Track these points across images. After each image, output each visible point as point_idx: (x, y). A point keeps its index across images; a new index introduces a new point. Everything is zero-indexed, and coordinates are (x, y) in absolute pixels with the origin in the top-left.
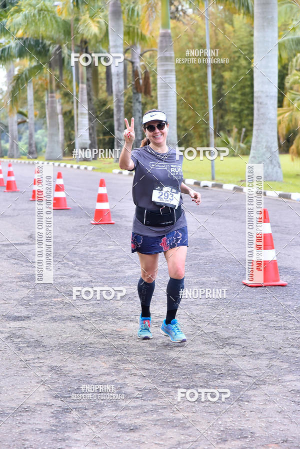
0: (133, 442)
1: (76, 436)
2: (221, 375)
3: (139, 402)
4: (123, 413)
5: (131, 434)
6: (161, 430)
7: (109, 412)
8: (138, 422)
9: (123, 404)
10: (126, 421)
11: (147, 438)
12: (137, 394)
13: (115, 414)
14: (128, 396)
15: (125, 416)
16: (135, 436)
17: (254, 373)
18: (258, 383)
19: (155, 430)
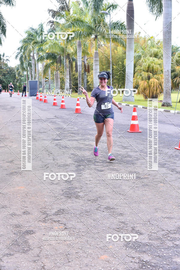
1: (84, 172)
2: (126, 157)
3: (102, 164)
4: (97, 167)
5: (101, 172)
7: (93, 166)
8: (103, 169)
9: (97, 164)
10: (99, 169)
12: (100, 161)
13: (95, 167)
14: (97, 162)
15: (98, 167)
16: (103, 173)
17: (136, 156)
18: (138, 159)
19: (108, 171)
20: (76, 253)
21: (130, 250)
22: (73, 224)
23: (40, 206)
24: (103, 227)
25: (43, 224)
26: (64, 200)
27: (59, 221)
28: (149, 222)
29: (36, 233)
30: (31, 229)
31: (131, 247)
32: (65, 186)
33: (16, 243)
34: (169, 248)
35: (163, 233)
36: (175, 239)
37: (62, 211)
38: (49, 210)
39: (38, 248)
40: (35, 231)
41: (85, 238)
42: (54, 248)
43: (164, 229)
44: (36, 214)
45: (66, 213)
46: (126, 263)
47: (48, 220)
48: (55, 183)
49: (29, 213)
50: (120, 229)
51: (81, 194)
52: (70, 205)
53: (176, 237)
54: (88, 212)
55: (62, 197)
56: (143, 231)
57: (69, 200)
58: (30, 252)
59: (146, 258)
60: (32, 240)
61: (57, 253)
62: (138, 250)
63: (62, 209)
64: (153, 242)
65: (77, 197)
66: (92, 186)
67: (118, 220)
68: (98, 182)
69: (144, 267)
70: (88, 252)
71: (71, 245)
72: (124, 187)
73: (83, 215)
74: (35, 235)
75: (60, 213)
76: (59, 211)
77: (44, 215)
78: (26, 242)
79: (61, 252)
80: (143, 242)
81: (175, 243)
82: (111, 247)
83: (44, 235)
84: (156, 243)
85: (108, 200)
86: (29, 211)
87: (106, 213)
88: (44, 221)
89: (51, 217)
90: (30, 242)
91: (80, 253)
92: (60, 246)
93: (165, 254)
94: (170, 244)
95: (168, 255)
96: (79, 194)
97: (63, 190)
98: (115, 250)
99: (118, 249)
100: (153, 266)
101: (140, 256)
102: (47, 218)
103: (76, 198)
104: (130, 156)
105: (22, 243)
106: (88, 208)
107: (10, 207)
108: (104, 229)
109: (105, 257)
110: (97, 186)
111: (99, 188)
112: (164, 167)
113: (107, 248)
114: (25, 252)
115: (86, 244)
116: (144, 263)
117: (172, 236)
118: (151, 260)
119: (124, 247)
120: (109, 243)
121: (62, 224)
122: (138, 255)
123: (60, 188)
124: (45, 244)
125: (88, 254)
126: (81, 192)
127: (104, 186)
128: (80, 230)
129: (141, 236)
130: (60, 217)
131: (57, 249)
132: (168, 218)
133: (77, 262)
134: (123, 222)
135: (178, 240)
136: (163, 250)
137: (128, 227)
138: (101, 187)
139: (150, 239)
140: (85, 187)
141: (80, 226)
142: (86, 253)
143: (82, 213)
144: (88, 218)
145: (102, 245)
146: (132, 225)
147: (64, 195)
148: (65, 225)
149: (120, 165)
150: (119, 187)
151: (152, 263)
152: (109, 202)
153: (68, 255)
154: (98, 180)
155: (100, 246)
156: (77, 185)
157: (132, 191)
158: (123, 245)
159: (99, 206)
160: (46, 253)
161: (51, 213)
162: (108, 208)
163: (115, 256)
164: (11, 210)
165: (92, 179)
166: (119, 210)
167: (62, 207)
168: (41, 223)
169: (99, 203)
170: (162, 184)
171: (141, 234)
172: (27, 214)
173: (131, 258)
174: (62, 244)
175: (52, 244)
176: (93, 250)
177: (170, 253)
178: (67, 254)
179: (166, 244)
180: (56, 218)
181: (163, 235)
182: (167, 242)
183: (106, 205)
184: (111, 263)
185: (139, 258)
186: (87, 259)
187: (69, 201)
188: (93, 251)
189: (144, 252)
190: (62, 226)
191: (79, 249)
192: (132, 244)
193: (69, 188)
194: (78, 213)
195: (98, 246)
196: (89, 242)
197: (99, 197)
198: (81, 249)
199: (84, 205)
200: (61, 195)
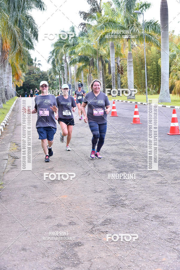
0: (146, 180)
2: (169, 161)
4: (140, 172)
5: (145, 178)
6: (154, 177)
8: (146, 175)
9: (139, 170)
10: (142, 175)
11: (151, 179)
12: (143, 167)
13: (138, 173)
14: (140, 168)
15: (141, 173)
16: (146, 179)
19: (152, 177)
20: (129, 266)
23: (86, 215)
24: (154, 238)
25: (91, 235)
26: (110, 209)
27: (107, 232)
29: (85, 245)
30: (79, 240)
32: (109, 194)
33: (64, 256)
37: (109, 221)
38: (95, 220)
39: (88, 261)
40: (83, 242)
41: (136, 250)
42: (104, 261)
44: (82, 225)
45: (113, 223)
47: (96, 231)
48: (98, 190)
49: (75, 224)
50: (172, 239)
51: (127, 202)
52: (116, 214)
54: (136, 222)
55: (107, 206)
57: (115, 208)
58: (80, 266)
60: (81, 252)
61: (108, 267)
63: (108, 218)
65: (123, 205)
66: (137, 193)
67: (169, 230)
68: (143, 189)
70: (141, 265)
71: (122, 258)
72: (170, 194)
73: (131, 224)
74: (84, 247)
75: (107, 223)
76: (106, 221)
77: (91, 226)
78: (75, 255)
79: (112, 265)
82: (164, 259)
83: (93, 247)
85: (156, 208)
86: (75, 222)
87: (155, 223)
88: (92, 232)
89: (98, 228)
90: (80, 255)
91: (132, 267)
92: (111, 259)
96: (125, 202)
97: (107, 199)
98: (169, 263)
99: (172, 262)
102: (94, 229)
103: (121, 207)
104: (173, 161)
105: (71, 256)
106: (135, 217)
107: (54, 218)
108: (155, 239)
110: (142, 193)
111: (145, 195)
113: (161, 261)
114: (75, 265)
115: (138, 256)
119: (178, 259)
120: (162, 255)
123: (104, 196)
124: (95, 257)
125: (141, 267)
126: (126, 200)
127: (150, 193)
130: (107, 227)
131: (107, 262)
134: (174, 232)
137: (179, 237)
138: (147, 194)
140: (130, 195)
142: (139, 267)
143: (130, 222)
144: (137, 228)
145: (154, 258)
147: (109, 203)
149: (164, 171)
150: (166, 194)
152: (157, 210)
153: (121, 269)
154: (143, 187)
155: (153, 259)
156: (122, 192)
158: (177, 257)
159: (147, 214)
160: (97, 267)
161: (97, 224)
162: (156, 217)
164: (56, 220)
165: (136, 186)
166: (168, 219)
167: (109, 216)
168: (88, 234)
169: (147, 212)
172: (73, 225)
174: (113, 257)
175: (102, 256)
176: (146, 263)
178: (119, 267)
180: (103, 229)
183: (154, 213)
187: (115, 210)
188: (146, 265)
191: (131, 262)
193: (113, 196)
194: (126, 222)
195: (150, 259)
196: (141, 254)
197: (146, 205)
198: (133, 262)
199: (131, 214)
200: (106, 203)
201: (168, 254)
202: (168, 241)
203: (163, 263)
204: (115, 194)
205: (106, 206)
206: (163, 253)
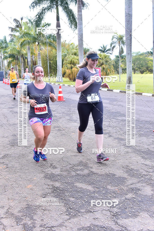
21: (48, 180)
22: (13, 164)
26: (9, 148)
28: (62, 159)
31: (48, 177)
32: (11, 138)
34: (72, 177)
35: (70, 166)
36: (77, 170)
41: (19, 173)
43: (71, 163)
45: (9, 157)
46: (44, 189)
48: (5, 136)
53: (78, 168)
54: (23, 155)
56: (58, 166)
57: (13, 147)
59: (57, 184)
62: (53, 179)
63: (7, 154)
64: (63, 173)
69: (55, 192)
70: (19, 183)
71: (8, 179)
76: (5, 156)
80: (57, 173)
81: (77, 173)
82: (35, 178)
84: (65, 173)
91: (14, 185)
93: (69, 181)
94: (73, 173)
95: (71, 181)
97: (10, 141)
100: (61, 190)
101: (53, 183)
106: (24, 152)
109: (30, 186)
112: (76, 122)
113: (32, 180)
115: (19, 177)
116: (55, 188)
117: (75, 168)
118: (60, 186)
119: (43, 178)
120: (34, 176)
121: (5, 164)
122: (52, 183)
123: (8, 140)
125: (19, 185)
128: (17, 168)
129: (56, 170)
130: (4, 160)
132: (74, 156)
133: (11, 191)
135: (79, 171)
136: (69, 178)
137: (48, 164)
139: (61, 171)
141: (17, 165)
143: (20, 156)
144: (23, 159)
145: (29, 178)
146: (51, 162)
147: (10, 144)
148: (7, 165)
151: (61, 188)
153: (6, 187)
157: (54, 139)
163: (37, 185)
167: (7, 153)
170: (74, 134)
171: (56, 168)
173: (47, 186)
176: (23, 182)
177: (73, 180)
179: (71, 174)
180: (2, 161)
181: (70, 168)
182: (72, 172)
184: (33, 190)
185: (52, 185)
186: (18, 189)
187: (13, 148)
189: (57, 180)
190: (5, 166)
191: (14, 181)
192: (50, 175)
193: (14, 140)
194: (17, 156)
195: (26, 179)
196: (21, 176)
197: (33, 144)
198: (15, 182)
199: (22, 151)
200: (8, 144)
201: (38, 175)
202: (40, 167)
203: (34, 181)
204: (15, 138)
205: (7, 146)
206: (36, 175)
